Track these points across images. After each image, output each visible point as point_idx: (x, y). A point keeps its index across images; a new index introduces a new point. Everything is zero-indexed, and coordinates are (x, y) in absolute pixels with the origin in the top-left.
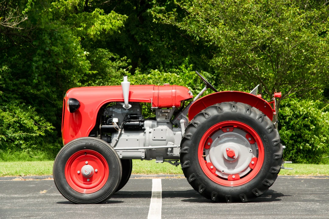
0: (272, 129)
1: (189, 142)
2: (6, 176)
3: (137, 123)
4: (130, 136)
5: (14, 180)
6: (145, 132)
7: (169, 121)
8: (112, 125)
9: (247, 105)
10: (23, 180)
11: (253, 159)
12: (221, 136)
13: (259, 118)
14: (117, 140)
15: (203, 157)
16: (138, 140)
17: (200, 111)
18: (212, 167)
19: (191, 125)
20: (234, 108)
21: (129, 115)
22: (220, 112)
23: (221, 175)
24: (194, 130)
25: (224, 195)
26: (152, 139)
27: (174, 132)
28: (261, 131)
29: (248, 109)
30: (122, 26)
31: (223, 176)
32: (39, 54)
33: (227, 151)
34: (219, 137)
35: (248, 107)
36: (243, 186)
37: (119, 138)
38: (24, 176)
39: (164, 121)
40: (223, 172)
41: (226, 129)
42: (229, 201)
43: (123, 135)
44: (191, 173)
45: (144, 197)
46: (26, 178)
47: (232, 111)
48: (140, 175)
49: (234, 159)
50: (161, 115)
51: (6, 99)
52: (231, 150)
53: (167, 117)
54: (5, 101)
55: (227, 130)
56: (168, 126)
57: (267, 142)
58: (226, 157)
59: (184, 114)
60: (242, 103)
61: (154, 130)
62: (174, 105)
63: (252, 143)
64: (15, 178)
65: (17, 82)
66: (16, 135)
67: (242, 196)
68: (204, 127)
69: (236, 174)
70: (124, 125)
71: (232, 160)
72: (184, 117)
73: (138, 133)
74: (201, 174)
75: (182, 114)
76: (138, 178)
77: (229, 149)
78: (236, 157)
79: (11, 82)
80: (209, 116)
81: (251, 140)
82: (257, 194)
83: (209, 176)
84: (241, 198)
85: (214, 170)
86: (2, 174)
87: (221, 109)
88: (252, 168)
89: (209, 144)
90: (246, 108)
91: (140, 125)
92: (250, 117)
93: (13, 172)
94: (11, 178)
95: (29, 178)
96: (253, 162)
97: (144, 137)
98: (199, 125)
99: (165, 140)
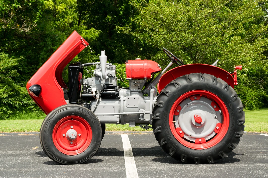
0: (236, 97)
1: (161, 110)
2: (14, 132)
3: (113, 92)
4: (107, 103)
5: (19, 135)
6: (120, 100)
7: (141, 91)
8: (91, 93)
9: (213, 76)
10: (26, 135)
11: (217, 125)
12: (189, 103)
13: (224, 88)
14: (96, 107)
15: (173, 123)
16: (113, 107)
17: (171, 81)
18: (181, 132)
19: (163, 94)
20: (202, 79)
21: (106, 86)
22: (190, 82)
23: (189, 139)
24: (166, 98)
25: (193, 157)
26: (126, 106)
27: (145, 100)
28: (226, 99)
29: (215, 80)
30: (98, 37)
31: (191, 140)
32: (45, 51)
33: (195, 117)
34: (187, 105)
35: (214, 78)
36: (210, 150)
37: (97, 105)
38: (27, 132)
39: (136, 91)
40: (191, 136)
41: (194, 97)
42: (197, 162)
43: (100, 103)
44: (163, 138)
45: (118, 156)
46: (28, 133)
47: (201, 81)
48: (112, 131)
49: (201, 125)
50: (134, 85)
51: (23, 79)
52: (198, 117)
53: (139, 88)
54: (23, 80)
55: (194, 99)
56: (140, 95)
57: (232, 109)
58: (194, 123)
59: (154, 85)
60: (208, 74)
61: (128, 98)
62: (145, 76)
63: (217, 110)
64: (20, 133)
65: (31, 68)
66: (29, 102)
67: (209, 159)
68: (174, 96)
69: (202, 138)
70: (102, 94)
71: (199, 125)
72: (153, 87)
73: (113, 101)
74: (172, 138)
75: (152, 85)
76: (110, 134)
77: (197, 116)
78: (203, 123)
79: (27, 67)
80: (179, 86)
81: (216, 107)
82: (223, 156)
83: (180, 141)
84: (208, 160)
85: (182, 134)
86: (11, 130)
87: (190, 79)
88: (217, 133)
89: (178, 111)
90: (212, 78)
91: (116, 94)
92: (216, 87)
93: (19, 129)
94: (17, 134)
95: (30, 133)
96: (218, 128)
97: (119, 104)
98: (170, 94)
99: (138, 107)
